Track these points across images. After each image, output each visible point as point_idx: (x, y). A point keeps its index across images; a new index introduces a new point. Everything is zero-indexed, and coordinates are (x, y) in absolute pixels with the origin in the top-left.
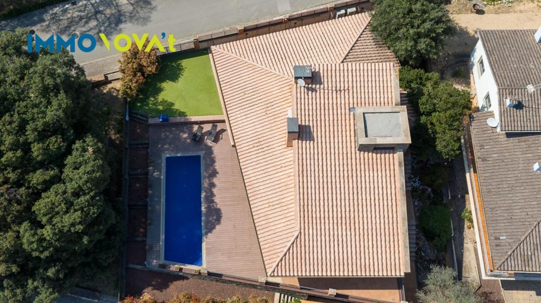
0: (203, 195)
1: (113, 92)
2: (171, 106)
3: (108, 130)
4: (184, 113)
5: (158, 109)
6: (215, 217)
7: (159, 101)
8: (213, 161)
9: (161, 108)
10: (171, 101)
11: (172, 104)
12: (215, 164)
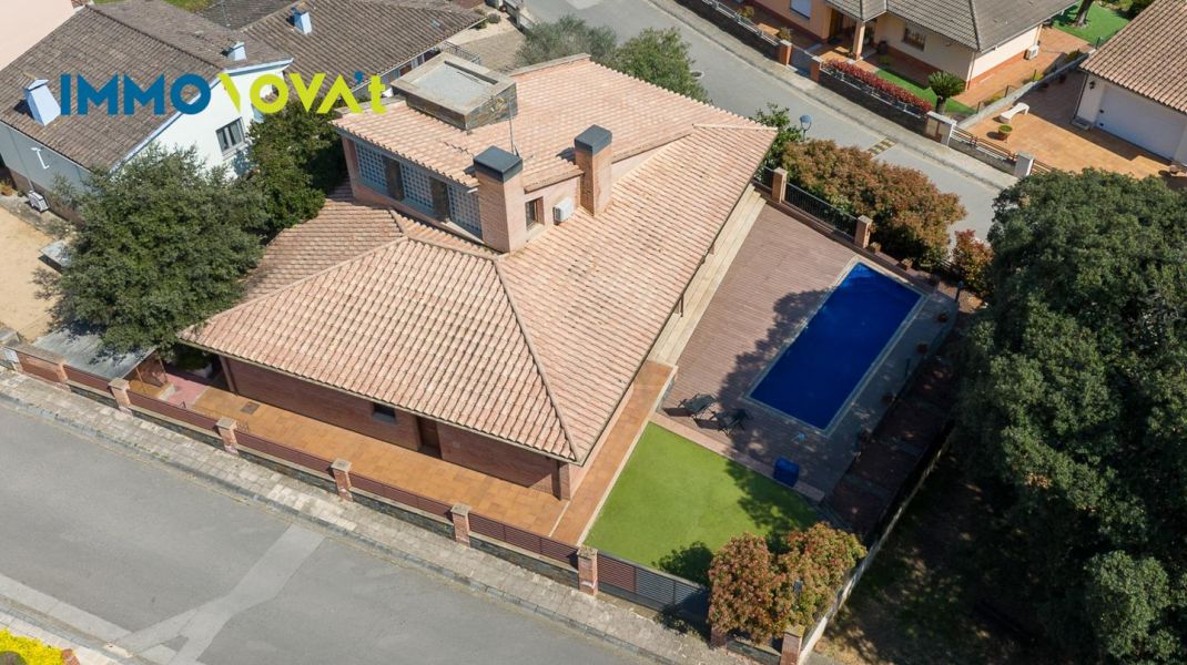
0: (790, 341)
1: (870, 651)
2: (749, 502)
3: (927, 586)
4: (731, 473)
5: (785, 512)
6: (793, 304)
7: (770, 528)
8: (731, 378)
9: (775, 511)
10: (743, 512)
11: (744, 504)
12: (731, 371)
